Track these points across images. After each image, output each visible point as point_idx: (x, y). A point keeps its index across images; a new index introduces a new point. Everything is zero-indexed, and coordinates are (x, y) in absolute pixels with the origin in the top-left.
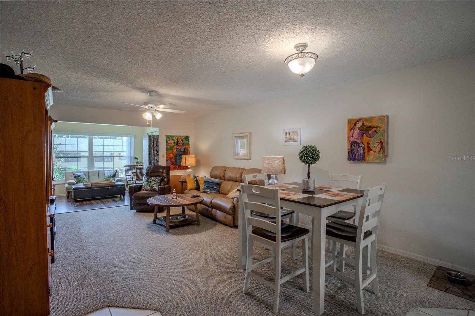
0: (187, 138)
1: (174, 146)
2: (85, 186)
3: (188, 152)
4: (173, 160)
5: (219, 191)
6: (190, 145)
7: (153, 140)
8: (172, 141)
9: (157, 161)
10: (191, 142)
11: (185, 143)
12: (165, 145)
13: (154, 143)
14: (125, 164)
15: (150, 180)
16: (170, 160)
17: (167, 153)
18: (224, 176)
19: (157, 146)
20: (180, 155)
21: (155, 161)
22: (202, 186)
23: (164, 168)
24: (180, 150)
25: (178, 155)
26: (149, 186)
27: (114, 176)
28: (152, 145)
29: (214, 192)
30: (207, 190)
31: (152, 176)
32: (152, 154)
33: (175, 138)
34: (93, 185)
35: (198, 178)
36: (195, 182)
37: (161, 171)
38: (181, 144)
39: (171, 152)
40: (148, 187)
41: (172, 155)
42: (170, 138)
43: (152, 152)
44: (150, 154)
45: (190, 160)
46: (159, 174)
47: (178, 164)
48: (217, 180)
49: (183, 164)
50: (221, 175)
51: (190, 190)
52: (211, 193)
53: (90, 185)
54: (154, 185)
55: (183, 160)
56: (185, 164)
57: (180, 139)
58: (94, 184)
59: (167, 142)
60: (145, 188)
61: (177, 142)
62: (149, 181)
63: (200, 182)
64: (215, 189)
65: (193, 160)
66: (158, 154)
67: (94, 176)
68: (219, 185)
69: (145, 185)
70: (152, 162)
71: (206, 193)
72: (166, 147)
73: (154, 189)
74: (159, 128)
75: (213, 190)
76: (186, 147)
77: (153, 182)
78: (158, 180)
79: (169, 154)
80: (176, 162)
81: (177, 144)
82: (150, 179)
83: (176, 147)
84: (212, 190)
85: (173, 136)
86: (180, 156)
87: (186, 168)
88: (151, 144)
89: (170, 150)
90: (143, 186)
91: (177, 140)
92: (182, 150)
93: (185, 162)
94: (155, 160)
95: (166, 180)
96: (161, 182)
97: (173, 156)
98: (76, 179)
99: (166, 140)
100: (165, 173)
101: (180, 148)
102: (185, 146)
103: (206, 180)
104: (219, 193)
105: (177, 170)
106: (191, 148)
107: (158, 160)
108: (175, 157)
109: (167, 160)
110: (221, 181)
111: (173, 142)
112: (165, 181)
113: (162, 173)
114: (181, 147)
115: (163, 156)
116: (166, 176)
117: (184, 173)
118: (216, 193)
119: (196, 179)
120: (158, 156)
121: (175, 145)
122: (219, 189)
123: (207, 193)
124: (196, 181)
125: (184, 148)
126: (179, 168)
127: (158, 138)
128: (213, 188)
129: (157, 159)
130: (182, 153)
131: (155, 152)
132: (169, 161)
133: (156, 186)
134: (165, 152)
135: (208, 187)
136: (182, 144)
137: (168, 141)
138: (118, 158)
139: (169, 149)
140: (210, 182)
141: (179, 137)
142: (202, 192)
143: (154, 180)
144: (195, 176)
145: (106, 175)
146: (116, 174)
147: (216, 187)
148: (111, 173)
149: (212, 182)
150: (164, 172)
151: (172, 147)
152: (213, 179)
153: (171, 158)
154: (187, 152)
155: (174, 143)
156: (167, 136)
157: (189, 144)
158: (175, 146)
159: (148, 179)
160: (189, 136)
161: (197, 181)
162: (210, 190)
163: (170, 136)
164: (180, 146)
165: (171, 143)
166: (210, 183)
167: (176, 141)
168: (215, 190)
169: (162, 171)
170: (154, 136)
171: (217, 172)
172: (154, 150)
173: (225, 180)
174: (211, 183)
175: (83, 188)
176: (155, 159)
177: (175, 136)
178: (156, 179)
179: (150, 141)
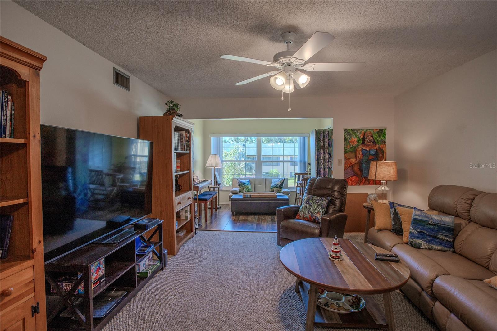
0: (382, 132)
1: (358, 145)
2: (243, 197)
3: (383, 155)
4: (356, 168)
5: (453, 247)
6: (387, 144)
7: (323, 137)
8: (354, 139)
9: (330, 169)
10: (390, 138)
11: (378, 140)
12: (344, 145)
13: (324, 142)
14: (297, 171)
15: (311, 201)
16: (350, 168)
17: (345, 157)
18: (469, 211)
19: (330, 145)
20: (368, 160)
21: (327, 170)
22: (407, 228)
23: (337, 181)
24: (369, 151)
25: (365, 160)
26: (309, 211)
27: (281, 186)
28: (322, 144)
29: (439, 248)
30: (419, 241)
31: (314, 195)
32: (322, 159)
33: (360, 133)
34: (252, 197)
35: (399, 209)
36: (392, 216)
37: (330, 186)
38: (371, 143)
39: (353, 155)
40: (307, 213)
41: (354, 160)
42: (351, 132)
43: (322, 156)
44: (318, 159)
45: (384, 169)
46: (325, 192)
47: (365, 175)
48: (448, 220)
49: (372, 177)
50: (459, 209)
51: (380, 230)
52: (429, 249)
53: (249, 197)
54: (316, 211)
55: (372, 170)
56: (376, 176)
57: (369, 135)
58: (253, 195)
59: (345, 139)
60: (302, 214)
61: (364, 139)
62: (308, 203)
63: (402, 218)
64: (441, 242)
65: (392, 171)
66: (331, 159)
67: (260, 185)
68: (453, 231)
69: (303, 208)
70: (322, 170)
71: (417, 247)
72: (345, 148)
73: (316, 217)
74: (332, 118)
75: (437, 243)
76: (379, 147)
77: (315, 205)
78: (324, 202)
79: (350, 159)
80: (361, 171)
81: (364, 143)
82: (312, 199)
83: (361, 147)
84: (433, 243)
85: (356, 130)
86: (368, 162)
87: (377, 183)
88: (320, 143)
89: (352, 152)
90: (300, 210)
91: (364, 136)
92: (373, 152)
93: (375, 173)
94: (326, 168)
95: (338, 203)
96: (328, 207)
97: (357, 162)
98: (240, 187)
99: (345, 136)
100: (337, 191)
101: (368, 149)
102: (378, 145)
103: (417, 217)
104: (454, 252)
105: (363, 185)
106: (389, 149)
107: (332, 168)
108: (360, 163)
109: (346, 169)
110: (458, 221)
111: (356, 139)
112: (337, 206)
113: (333, 190)
114: (370, 147)
115: (340, 162)
116: (337, 196)
117: (374, 192)
118: (445, 251)
119: (395, 210)
120: (331, 162)
121: (360, 144)
122: (454, 241)
123: (419, 248)
124: (394, 214)
125: (375, 148)
126: (367, 182)
127: (332, 134)
128: (435, 237)
129: (329, 167)
130: (371, 157)
131: (327, 155)
132: (349, 170)
133: (318, 212)
134: (342, 156)
135: (422, 235)
136: (373, 143)
137: (348, 139)
138: (289, 163)
139: (349, 151)
140: (430, 224)
141: (366, 130)
142: (407, 243)
143: (317, 203)
144: (393, 203)
145: (273, 184)
146: (283, 184)
147: (446, 236)
148: (277, 182)
149: (435, 225)
150: (336, 188)
151: (355, 147)
152: (436, 217)
153: (352, 166)
154: (381, 155)
155: (358, 141)
156: (346, 130)
157: (385, 142)
158: (359, 147)
159: (309, 199)
160: (385, 129)
161: (396, 214)
162: (429, 242)
163: (351, 130)
164: (369, 145)
165: (353, 142)
166: (429, 226)
167: (362, 137)
168: (441, 244)
169: (333, 187)
170: (324, 131)
171: (448, 200)
172: (324, 153)
173: (470, 220)
174: (432, 227)
175: (241, 200)
176: (326, 166)
177: (359, 130)
178: (321, 201)
179: (318, 140)
